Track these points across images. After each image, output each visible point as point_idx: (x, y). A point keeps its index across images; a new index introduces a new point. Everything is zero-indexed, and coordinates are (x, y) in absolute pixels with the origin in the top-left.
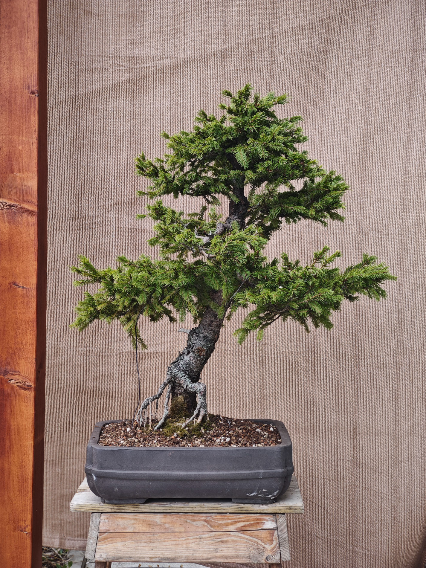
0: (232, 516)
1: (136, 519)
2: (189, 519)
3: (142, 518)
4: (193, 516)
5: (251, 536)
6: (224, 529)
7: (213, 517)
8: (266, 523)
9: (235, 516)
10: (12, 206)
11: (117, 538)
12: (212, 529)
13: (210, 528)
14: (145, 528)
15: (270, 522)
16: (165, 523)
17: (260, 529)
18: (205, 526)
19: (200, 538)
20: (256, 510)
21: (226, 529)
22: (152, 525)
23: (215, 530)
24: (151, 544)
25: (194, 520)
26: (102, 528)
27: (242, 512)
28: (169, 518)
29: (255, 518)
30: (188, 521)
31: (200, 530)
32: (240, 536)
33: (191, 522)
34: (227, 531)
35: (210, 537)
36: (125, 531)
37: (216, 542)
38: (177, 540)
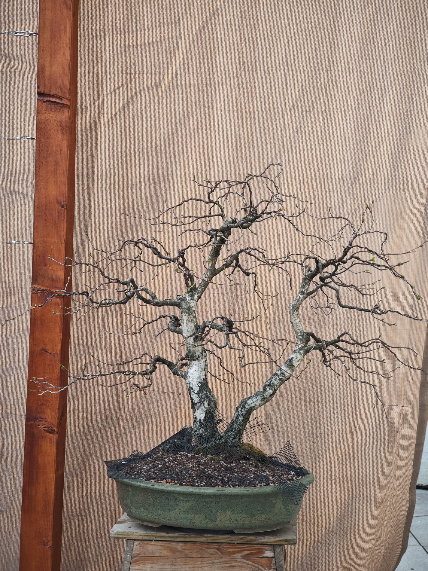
0: (238, 546)
1: (161, 546)
2: (204, 547)
3: (166, 545)
4: (207, 545)
5: (253, 562)
6: (232, 556)
7: (223, 546)
8: (266, 552)
9: (241, 546)
10: (45, 290)
11: (147, 560)
12: (222, 556)
13: (221, 555)
14: (169, 554)
15: (269, 552)
16: (185, 550)
17: (262, 557)
18: (217, 553)
19: (213, 563)
20: (258, 541)
21: (234, 556)
22: (174, 551)
23: (225, 557)
24: (173, 567)
25: (208, 548)
26: (135, 552)
27: (247, 543)
28: (188, 546)
29: (257, 548)
30: (204, 549)
31: (213, 556)
32: (245, 562)
33: (205, 549)
34: (234, 557)
35: (221, 562)
36: (153, 555)
37: (226, 567)
38: (194, 564)
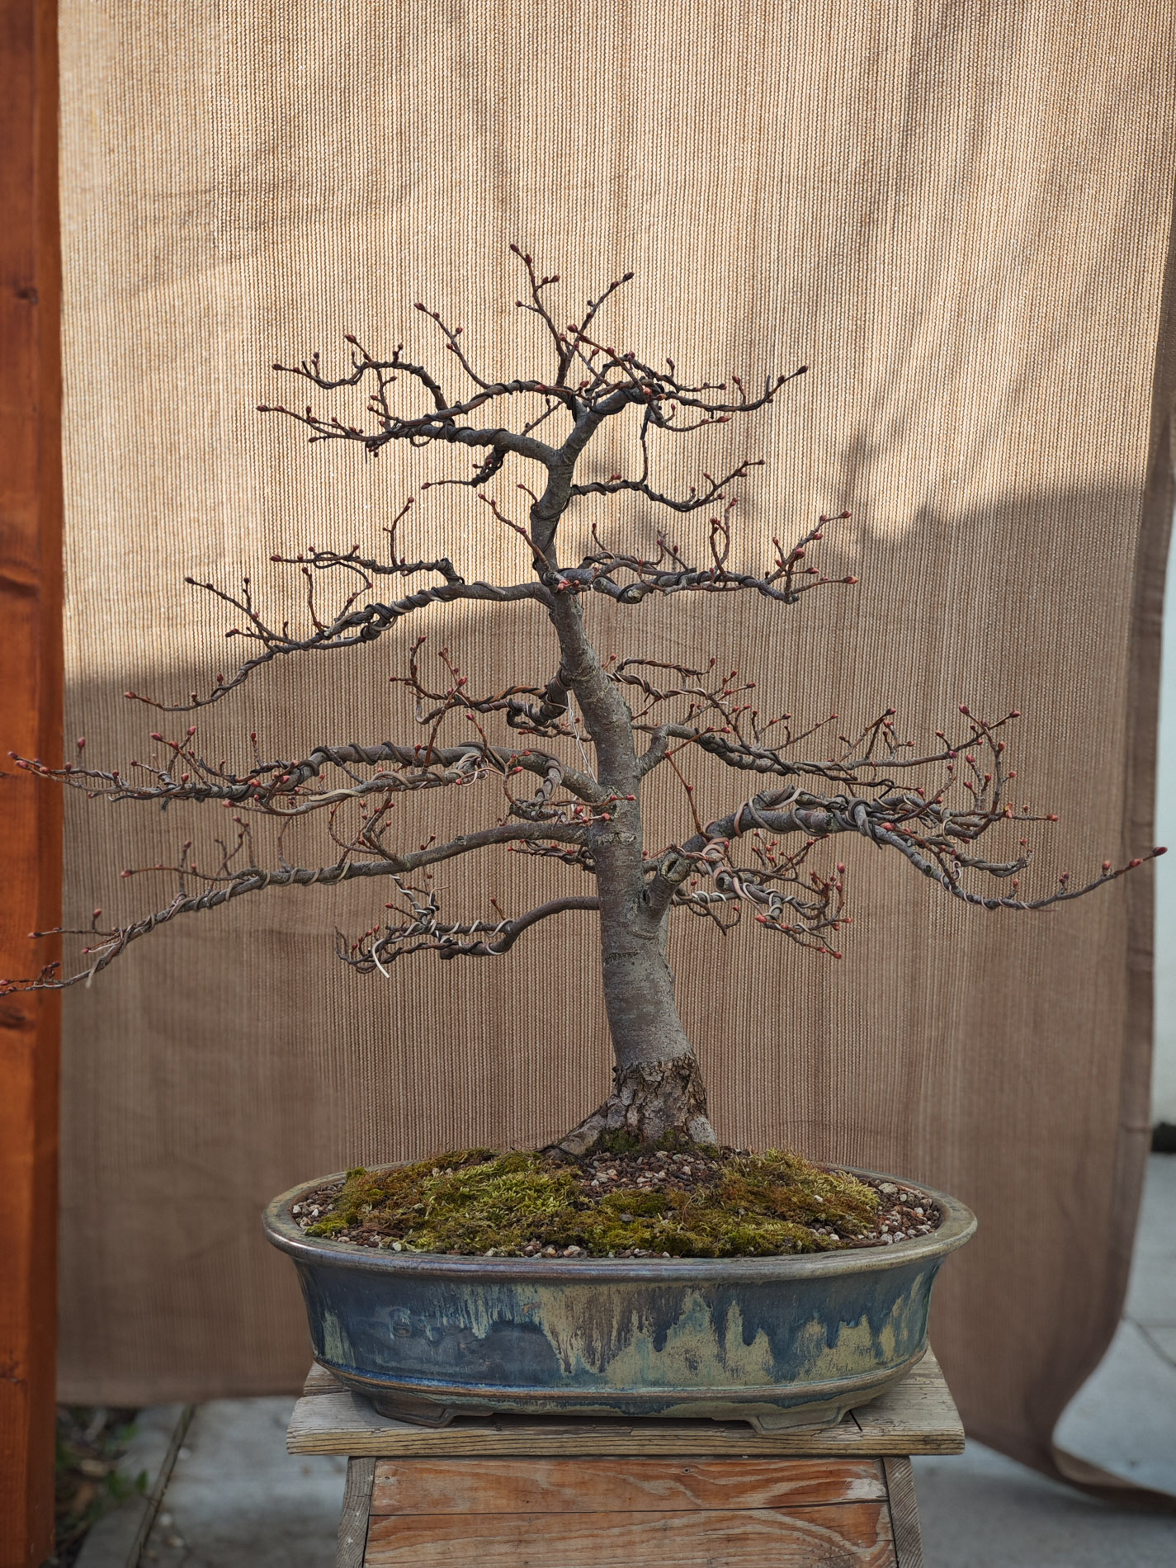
0: (755, 1464)
1: (476, 1474)
2: (631, 1474)
3: (493, 1472)
4: (644, 1465)
5: (811, 1521)
6: (734, 1502)
7: (701, 1467)
8: (857, 1483)
9: (763, 1464)
11: (424, 1529)
12: (699, 1502)
13: (693, 1499)
14: (504, 1502)
15: (866, 1481)
16: (563, 1485)
17: (840, 1500)
18: (678, 1492)
19: (665, 1530)
20: (825, 1446)
21: (740, 1502)
22: (522, 1491)
23: (707, 1506)
24: (522, 1549)
25: (647, 1478)
26: (382, 1502)
27: (785, 1451)
28: (573, 1471)
29: (824, 1469)
30: (632, 1479)
31: (665, 1505)
32: (781, 1523)
33: (637, 1482)
34: (742, 1506)
35: (693, 1526)
36: (448, 1510)
37: (710, 1541)
38: (597, 1536)
